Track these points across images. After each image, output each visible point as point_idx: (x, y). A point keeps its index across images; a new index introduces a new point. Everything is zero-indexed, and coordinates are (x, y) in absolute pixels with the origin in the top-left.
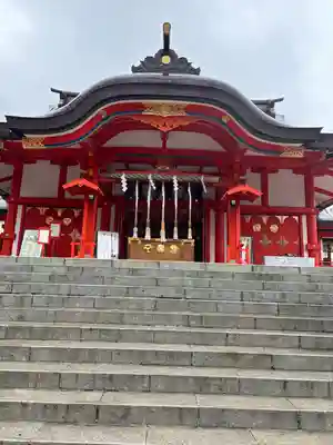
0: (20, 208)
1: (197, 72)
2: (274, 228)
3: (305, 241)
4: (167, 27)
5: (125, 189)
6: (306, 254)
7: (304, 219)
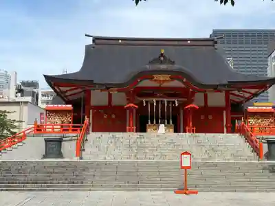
0: (91, 111)
1: (173, 63)
3: (225, 123)
5: (144, 105)
6: (225, 129)
7: (225, 112)
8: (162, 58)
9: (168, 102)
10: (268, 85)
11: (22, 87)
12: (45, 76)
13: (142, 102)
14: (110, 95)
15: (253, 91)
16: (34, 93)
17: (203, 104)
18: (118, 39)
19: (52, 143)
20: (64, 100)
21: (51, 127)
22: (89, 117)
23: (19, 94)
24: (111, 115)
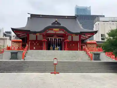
0: (29, 42)
1: (60, 24)
2: (74, 45)
3: (79, 47)
6: (79, 50)
8: (56, 22)
9: (59, 39)
10: (94, 33)
11: (6, 33)
12: (11, 28)
13: (49, 39)
14: (37, 36)
15: (89, 35)
16: (10, 36)
17: (71, 40)
18: (40, 15)
19: (14, 54)
20: (19, 38)
21: (13, 48)
22: (28, 44)
23: (4, 36)
24: (37, 44)
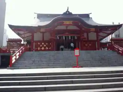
0: (34, 43)
2: (90, 45)
4: (68, 7)
7: (97, 42)
9: (71, 37)
10: (118, 28)
12: (9, 25)
18: (48, 15)
